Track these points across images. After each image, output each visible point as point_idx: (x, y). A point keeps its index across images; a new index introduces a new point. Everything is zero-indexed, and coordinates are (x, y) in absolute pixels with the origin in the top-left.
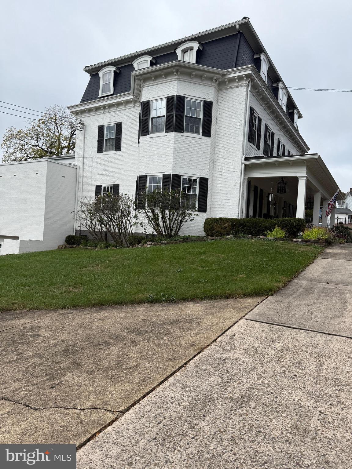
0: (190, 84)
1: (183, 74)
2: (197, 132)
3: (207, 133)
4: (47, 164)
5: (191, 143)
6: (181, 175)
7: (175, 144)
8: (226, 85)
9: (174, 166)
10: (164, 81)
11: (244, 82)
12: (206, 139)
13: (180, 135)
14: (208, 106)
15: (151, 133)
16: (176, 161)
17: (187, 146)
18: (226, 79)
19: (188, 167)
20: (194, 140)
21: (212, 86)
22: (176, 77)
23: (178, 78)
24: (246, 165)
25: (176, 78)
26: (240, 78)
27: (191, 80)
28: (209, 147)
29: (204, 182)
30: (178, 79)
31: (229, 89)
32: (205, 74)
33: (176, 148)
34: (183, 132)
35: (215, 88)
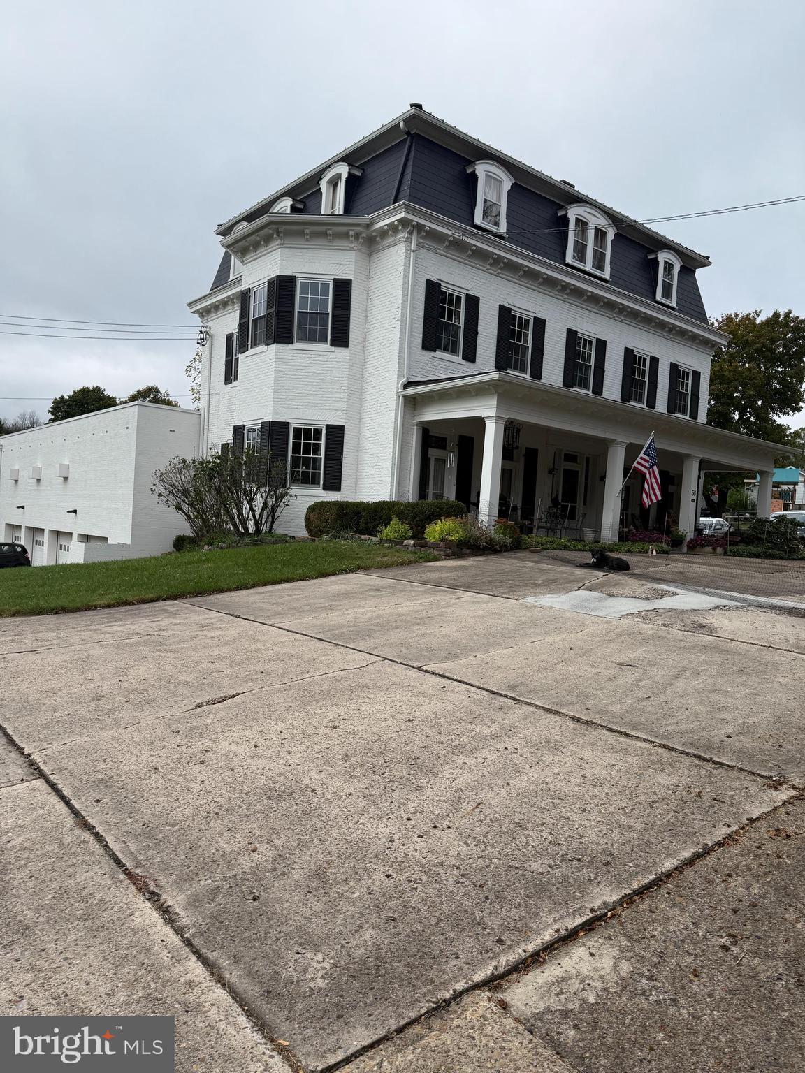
0: (305, 250)
1: (288, 234)
2: (323, 339)
3: (341, 338)
4: (137, 410)
5: (308, 362)
6: (288, 423)
7: (277, 365)
8: (378, 243)
9: (275, 406)
10: (265, 250)
11: (403, 235)
12: (340, 351)
13: (287, 348)
14: (343, 289)
15: (251, 348)
16: (279, 397)
17: (301, 367)
18: (373, 231)
19: (303, 407)
20: (314, 356)
21: (352, 249)
22: (279, 242)
23: (281, 244)
24: (405, 397)
25: (278, 245)
26: (394, 228)
27: (307, 243)
28: (345, 367)
29: (336, 433)
30: (282, 246)
31: (383, 249)
32: (329, 229)
33: (280, 373)
34: (292, 343)
35: (358, 250)
